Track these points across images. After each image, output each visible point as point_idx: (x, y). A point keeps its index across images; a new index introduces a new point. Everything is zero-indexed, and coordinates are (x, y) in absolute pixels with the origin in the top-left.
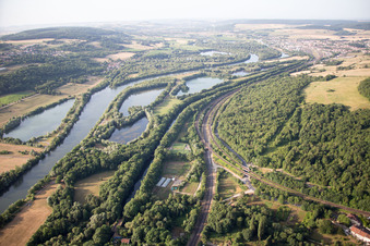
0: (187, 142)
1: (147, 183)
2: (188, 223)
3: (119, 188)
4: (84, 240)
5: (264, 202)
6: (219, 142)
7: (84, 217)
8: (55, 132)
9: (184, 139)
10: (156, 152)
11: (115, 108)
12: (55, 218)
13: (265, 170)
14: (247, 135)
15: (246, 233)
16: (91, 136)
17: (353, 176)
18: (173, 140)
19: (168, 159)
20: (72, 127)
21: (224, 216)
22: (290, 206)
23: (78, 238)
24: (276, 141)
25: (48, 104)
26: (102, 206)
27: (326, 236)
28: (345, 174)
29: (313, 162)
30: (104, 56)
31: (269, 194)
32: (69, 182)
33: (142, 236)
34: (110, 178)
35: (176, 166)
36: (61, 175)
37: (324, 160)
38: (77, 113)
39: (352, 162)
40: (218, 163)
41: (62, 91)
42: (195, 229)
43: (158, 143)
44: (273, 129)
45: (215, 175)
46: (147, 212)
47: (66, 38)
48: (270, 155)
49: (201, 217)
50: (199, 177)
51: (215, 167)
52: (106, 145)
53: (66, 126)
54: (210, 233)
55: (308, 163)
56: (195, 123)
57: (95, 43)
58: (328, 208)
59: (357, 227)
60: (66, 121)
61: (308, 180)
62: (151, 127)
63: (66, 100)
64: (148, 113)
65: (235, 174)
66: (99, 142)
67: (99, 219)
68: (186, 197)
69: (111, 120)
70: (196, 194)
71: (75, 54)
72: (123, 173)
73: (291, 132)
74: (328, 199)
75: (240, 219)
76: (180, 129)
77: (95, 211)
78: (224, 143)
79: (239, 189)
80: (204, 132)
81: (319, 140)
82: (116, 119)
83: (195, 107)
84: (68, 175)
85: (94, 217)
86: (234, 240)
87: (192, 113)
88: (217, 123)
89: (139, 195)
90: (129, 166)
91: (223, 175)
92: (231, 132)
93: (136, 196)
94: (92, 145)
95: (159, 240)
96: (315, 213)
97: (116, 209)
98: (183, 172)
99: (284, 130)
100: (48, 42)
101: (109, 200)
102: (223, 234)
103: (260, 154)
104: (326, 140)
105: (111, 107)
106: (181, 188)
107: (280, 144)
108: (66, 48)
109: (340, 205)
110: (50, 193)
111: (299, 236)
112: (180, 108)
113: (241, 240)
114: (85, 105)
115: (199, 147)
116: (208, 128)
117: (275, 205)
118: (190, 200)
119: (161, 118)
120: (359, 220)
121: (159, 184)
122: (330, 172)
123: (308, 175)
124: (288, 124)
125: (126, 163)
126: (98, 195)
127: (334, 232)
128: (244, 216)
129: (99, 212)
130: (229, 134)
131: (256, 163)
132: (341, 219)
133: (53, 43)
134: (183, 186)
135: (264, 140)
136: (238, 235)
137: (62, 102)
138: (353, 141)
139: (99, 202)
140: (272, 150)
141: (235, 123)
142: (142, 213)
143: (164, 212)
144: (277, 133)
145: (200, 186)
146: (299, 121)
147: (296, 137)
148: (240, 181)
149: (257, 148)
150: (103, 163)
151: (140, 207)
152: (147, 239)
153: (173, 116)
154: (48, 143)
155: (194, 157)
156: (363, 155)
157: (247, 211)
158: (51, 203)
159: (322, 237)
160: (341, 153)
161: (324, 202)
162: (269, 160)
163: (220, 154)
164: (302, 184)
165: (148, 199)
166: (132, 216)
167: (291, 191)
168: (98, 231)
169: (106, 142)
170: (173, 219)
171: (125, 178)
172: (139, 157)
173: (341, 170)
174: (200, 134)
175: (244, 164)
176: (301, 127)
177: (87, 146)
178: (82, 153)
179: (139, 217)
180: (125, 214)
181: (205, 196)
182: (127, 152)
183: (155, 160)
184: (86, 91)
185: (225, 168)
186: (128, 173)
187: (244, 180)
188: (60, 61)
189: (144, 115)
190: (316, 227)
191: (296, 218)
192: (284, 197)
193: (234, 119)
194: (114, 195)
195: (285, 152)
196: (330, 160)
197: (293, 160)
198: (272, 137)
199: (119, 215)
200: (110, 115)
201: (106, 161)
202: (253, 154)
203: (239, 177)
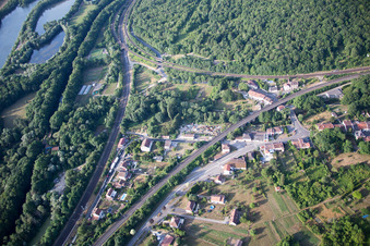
0: (104, 47)
1: (68, 94)
2: (107, 120)
3: (43, 106)
5: (176, 86)
6: (134, 40)
9: (100, 44)
10: (74, 63)
11: (29, 28)
13: (176, 57)
14: (159, 27)
15: (158, 116)
16: (9, 63)
17: (254, 46)
18: (90, 48)
19: (86, 67)
21: (138, 107)
22: (199, 85)
23: (13, 158)
24: (187, 27)
26: (30, 125)
27: (228, 103)
28: (247, 46)
29: (219, 40)
31: (180, 78)
33: (68, 140)
34: (35, 99)
35: (95, 72)
37: (229, 37)
39: (253, 34)
40: (133, 59)
42: (114, 124)
43: (75, 54)
44: (184, 16)
45: (132, 72)
46: (70, 120)
48: (182, 42)
49: (119, 113)
50: (116, 78)
51: (131, 64)
52: (25, 69)
55: (215, 42)
56: (112, 26)
58: (230, 79)
59: (255, 90)
61: (215, 58)
62: (68, 40)
64: (63, 27)
65: (149, 66)
66: (19, 67)
67: (29, 137)
68: (105, 98)
69: (26, 42)
70: (114, 94)
72: (45, 90)
73: (200, 15)
74: (232, 71)
75: (152, 106)
76: (97, 35)
77: (24, 131)
78: (139, 40)
79: (154, 80)
80: (121, 34)
81: (227, 18)
82: (32, 39)
83: (109, 10)
85: (24, 138)
86: (149, 125)
87: (107, 16)
88: (132, 22)
89: (62, 107)
90: (49, 84)
91: (139, 70)
92: (144, 27)
93: (59, 109)
94: (12, 72)
95: (83, 141)
96: (219, 86)
97: (42, 125)
98: (102, 78)
99: (195, 15)
101: (35, 119)
102: (140, 122)
103: (172, 42)
104: (233, 17)
105: (25, 29)
106: (101, 91)
107: (191, 30)
109: (242, 74)
111: (203, 109)
112: (95, 13)
113: (156, 122)
115: (115, 49)
116: (124, 28)
117: (185, 87)
118: (109, 100)
119: (76, 28)
120: (256, 84)
121: (81, 93)
122: (234, 46)
123: (215, 54)
124: (198, 8)
125: (46, 81)
126: (25, 117)
127: (234, 98)
128: (156, 102)
130: (142, 30)
131: (169, 51)
132: (241, 86)
134: (102, 88)
135: (175, 29)
136: (152, 120)
138: (256, 13)
139: (27, 123)
140: (184, 36)
141: (148, 17)
142: (66, 122)
143: (85, 116)
144: (187, 19)
145: (118, 85)
146: (209, 2)
147: (207, 19)
148: (153, 72)
149: (169, 38)
150: (24, 86)
151: (63, 118)
152: (73, 141)
153: (88, 24)
155: (110, 59)
156: (263, 26)
157: (159, 97)
159: (225, 106)
160: (245, 27)
161: (228, 75)
162: (180, 47)
163: (136, 50)
164: (209, 63)
165: (71, 108)
166: (58, 126)
167: (199, 71)
169: (25, 65)
170: (94, 120)
171: (46, 95)
172: (58, 73)
173: (244, 43)
174: (116, 36)
175: (158, 56)
176: (210, 9)
177: (6, 75)
179: (64, 126)
180: (52, 126)
181: (122, 93)
182: (46, 69)
183: (74, 72)
185: (141, 63)
186: (50, 90)
187: (158, 70)
190: (220, 98)
191: (204, 94)
192: (193, 78)
193: (148, 13)
194: (37, 113)
195: (195, 36)
196: (234, 35)
197: (203, 42)
198: (183, 24)
199: (47, 129)
200: (25, 37)
201: (27, 84)
202: (166, 45)
203: (154, 69)
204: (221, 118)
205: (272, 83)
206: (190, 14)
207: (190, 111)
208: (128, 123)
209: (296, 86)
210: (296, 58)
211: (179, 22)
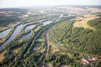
0: (42, 38)
1: (30, 49)
2: (40, 59)
3: (23, 51)
4: (13, 64)
5: (61, 53)
6: (50, 38)
7: (13, 59)
8: (6, 37)
9: (41, 37)
10: (33, 41)
11: (23, 30)
12: (5, 59)
13: (61, 45)
14: (57, 36)
15: (55, 61)
16: (16, 37)
17: (84, 45)
18: (38, 38)
19: (36, 43)
20: (11, 35)
21: (50, 57)
22: (67, 54)
23: (11, 64)
24: (65, 37)
25: (4, 29)
26: (18, 56)
27: (76, 61)
28: (82, 45)
29: (74, 42)
30: (20, 16)
31: (62, 51)
32: (9, 50)
34: (21, 48)
35: (38, 45)
36: (7, 48)
37: (77, 42)
38: (12, 31)
39: (84, 42)
40: (49, 43)
41: (9, 26)
42: (42, 61)
43: (34, 39)
44: (64, 34)
45: (48, 46)
46: (30, 57)
47: (10, 11)
48: (63, 41)
49: (44, 57)
50: (44, 47)
51: (49, 44)
52: (20, 40)
53: (9, 35)
54: (46, 61)
55: (73, 43)
56: (44, 33)
57: (18, 12)
58: (77, 54)
59: (84, 58)
60: (9, 34)
61: (72, 47)
62: (32, 35)
63: (10, 28)
64: (32, 31)
66: (18, 39)
67: (17, 59)
68: (40, 52)
69: (21, 33)
70: (43, 52)
71: (12, 15)
72: (24, 47)
73: (69, 35)
74: (77, 51)
75: (54, 57)
76: (40, 35)
77: (16, 57)
78: (51, 38)
79: (54, 50)
80: (46, 36)
81: (76, 37)
82: (23, 33)
83: (44, 29)
84: (9, 48)
85: (15, 59)
86: (52, 63)
87: (43, 31)
88: (50, 33)
89: (28, 52)
90: (26, 45)
91: (50, 46)
92: (53, 35)
93: (27, 53)
94: (16, 40)
95: (32, 64)
96: (73, 55)
98: (40, 46)
99: (67, 34)
100: (5, 12)
101: (20, 54)
102: (49, 61)
103: (60, 41)
104: (78, 36)
106: (39, 50)
107: (66, 38)
108: (10, 14)
109: (80, 53)
110: (4, 53)
111: (69, 61)
112: (40, 29)
113: (54, 63)
114: (15, 29)
115: (45, 39)
116: (48, 34)
117: (63, 54)
118: (41, 53)
119: (35, 32)
120: (84, 56)
121: (33, 49)
122: (78, 45)
123: (72, 46)
124: (68, 33)
125: (25, 44)
126: (17, 53)
127: (78, 60)
129: (17, 57)
131: (59, 43)
132: (80, 56)
133: (6, 12)
134: (40, 49)
135: (62, 37)
136: (53, 62)
137: (8, 29)
138: (84, 36)
139: (17, 55)
140: (64, 39)
141: (54, 33)
142: (28, 57)
143: (34, 56)
144: (65, 35)
145: (44, 50)
146: (71, 32)
147: (70, 36)
148: (55, 48)
149: (60, 39)
150: (19, 44)
151: (28, 56)
152: (29, 63)
153: (38, 32)
154: (4, 40)
155: (43, 42)
156: (86, 40)
157: (56, 55)
158: (4, 55)
159: (75, 61)
160: (81, 40)
161: (76, 52)
162: (63, 42)
163: (50, 41)
164: (71, 48)
166: (26, 58)
167: (68, 50)
168: (16, 62)
169: (20, 39)
170: (36, 58)
171: (24, 48)
172: (28, 43)
173: (81, 44)
174: (45, 36)
175: (56, 43)
176: (71, 33)
177: (15, 40)
178: (13, 42)
180: (24, 57)
181: (45, 52)
182: (25, 41)
183: (33, 43)
184: (15, 26)
186: (25, 47)
188: (8, 17)
189: (31, 32)
190: (73, 59)
191: (69, 57)
192: (66, 52)
193: (54, 32)
194: (21, 52)
195: (67, 40)
196: (78, 42)
197: (69, 42)
198: (64, 36)
199: (22, 58)
200: (21, 32)
201: (20, 44)
202: (59, 41)
203: (55, 47)
204: (74, 65)
205: (89, 57)
207: (65, 61)
209: (96, 59)
210: (96, 51)
211: (63, 36)
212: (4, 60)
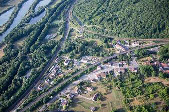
0: (60, 19)
1: (40, 37)
3: (29, 42)
4: (15, 61)
5: (86, 39)
6: (73, 17)
7: (16, 54)
8: (6, 24)
10: (46, 25)
11: (32, 9)
12: (6, 56)
13: (89, 26)
14: (84, 13)
15: (74, 51)
16: (21, 22)
17: (123, 25)
18: (54, 19)
19: (50, 27)
20: (13, 20)
21: (67, 46)
22: (95, 39)
25: (3, 11)
27: (106, 49)
29: (108, 21)
31: (88, 36)
32: (11, 42)
33: (35, 57)
34: (27, 38)
35: (54, 30)
36: (8, 40)
38: (15, 13)
39: (124, 19)
40: (71, 25)
41: (9, 4)
42: (55, 52)
43: (47, 21)
44: (96, 9)
45: (69, 31)
48: (92, 20)
50: (62, 33)
51: (69, 27)
52: (26, 26)
53: (11, 20)
56: (65, 10)
59: (119, 44)
60: (11, 18)
61: (105, 28)
62: (46, 15)
63: (11, 8)
64: (46, 9)
65: (76, 29)
66: (24, 24)
67: (22, 54)
69: (30, 14)
70: (59, 40)
73: (103, 9)
74: (111, 35)
75: (73, 46)
76: (58, 14)
78: (75, 17)
79: (77, 35)
80: (68, 14)
81: (114, 11)
82: (32, 14)
83: (66, 3)
84: (11, 40)
85: (19, 54)
86: (70, 54)
87: (65, 6)
88: (74, 9)
89: (37, 43)
90: (34, 33)
91: (72, 30)
92: (78, 12)
93: (35, 44)
94: (21, 26)
95: (41, 58)
96: (103, 41)
97: (27, 49)
98: (56, 32)
99: (101, 8)
102: (66, 52)
104: (117, 11)
105: (30, 9)
106: (54, 38)
107: (97, 15)
109: (115, 37)
110: (4, 48)
111: (94, 50)
112: (60, 4)
113: (72, 54)
114: (19, 9)
115: (64, 20)
116: (70, 12)
117: (89, 40)
118: (56, 42)
119: (50, 10)
120: (120, 42)
121: (46, 38)
123: (105, 26)
124: (103, 6)
125: (33, 31)
126: (22, 45)
127: (109, 47)
128: (75, 45)
130: (77, 13)
131: (86, 24)
132: (113, 42)
135: (90, 14)
136: (71, 52)
137: (9, 9)
138: (127, 10)
139: (22, 48)
140: (94, 17)
145: (61, 36)
146: (108, 4)
147: (105, 11)
149: (87, 18)
150: (24, 33)
151: (36, 48)
152: (37, 57)
153: (56, 9)
154: (3, 28)
155: (61, 25)
156: (129, 16)
157: (76, 43)
158: (4, 51)
159: (104, 50)
160: (121, 15)
162: (91, 22)
163: (72, 22)
164: (101, 30)
165: (40, 44)
166: (34, 50)
167: (97, 33)
169: (27, 24)
170: (48, 50)
171: (31, 37)
172: (38, 28)
173: (119, 23)
174: (66, 15)
175: (81, 25)
176: (108, 6)
177: (19, 27)
178: (16, 30)
179: (36, 51)
180: (31, 50)
181: (62, 40)
183: (45, 28)
184: (19, 3)
185: (73, 28)
186: (34, 35)
187: (80, 32)
189: (44, 10)
190: (102, 46)
191: (96, 44)
192: (93, 36)
193: (81, 6)
194: (27, 44)
195: (99, 18)
196: (115, 19)
197: (101, 21)
198: (95, 12)
199: (29, 51)
200: (29, 12)
201: (25, 32)
202: (85, 21)
203: (78, 31)
204: (101, 55)
205: (127, 42)
206: (99, 8)
207: (88, 50)
208: (61, 53)
209: (138, 44)
210: (140, 32)
211: (93, 11)
212: (4, 57)
